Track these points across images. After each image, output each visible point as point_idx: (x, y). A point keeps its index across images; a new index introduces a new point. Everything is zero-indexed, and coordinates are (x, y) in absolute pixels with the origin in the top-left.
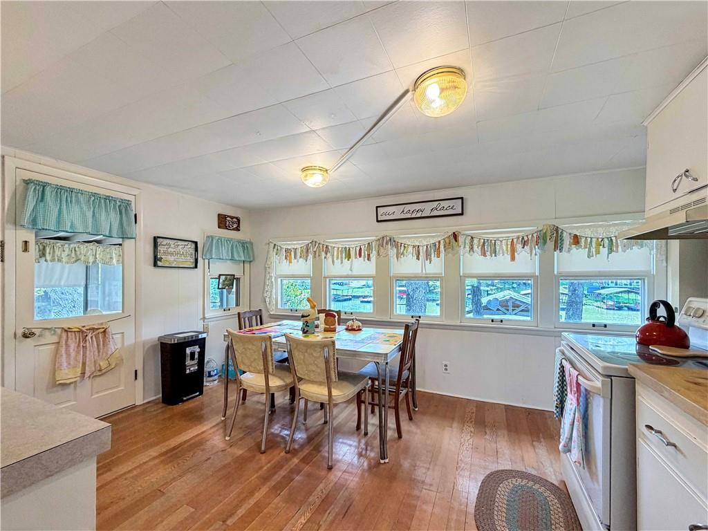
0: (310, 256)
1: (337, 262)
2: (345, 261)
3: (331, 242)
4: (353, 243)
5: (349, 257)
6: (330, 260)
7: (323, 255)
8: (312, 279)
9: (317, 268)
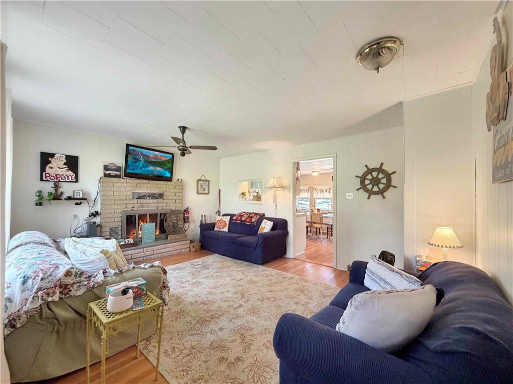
0: (309, 192)
1: (319, 194)
2: (322, 193)
3: (316, 187)
4: (324, 188)
5: (323, 192)
6: (316, 193)
7: (314, 191)
8: (310, 199)
9: (312, 195)
